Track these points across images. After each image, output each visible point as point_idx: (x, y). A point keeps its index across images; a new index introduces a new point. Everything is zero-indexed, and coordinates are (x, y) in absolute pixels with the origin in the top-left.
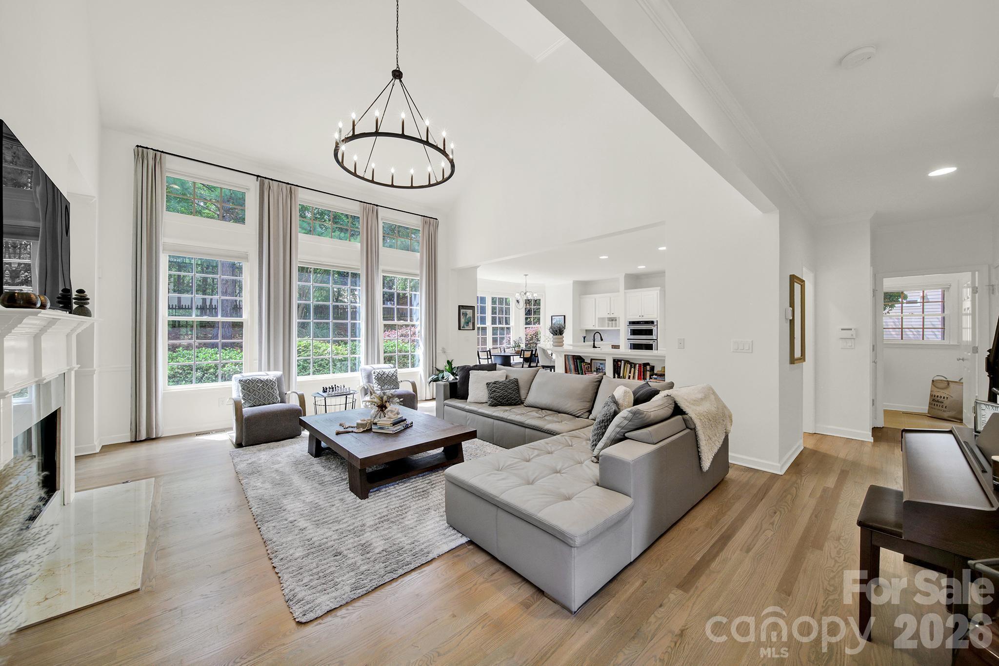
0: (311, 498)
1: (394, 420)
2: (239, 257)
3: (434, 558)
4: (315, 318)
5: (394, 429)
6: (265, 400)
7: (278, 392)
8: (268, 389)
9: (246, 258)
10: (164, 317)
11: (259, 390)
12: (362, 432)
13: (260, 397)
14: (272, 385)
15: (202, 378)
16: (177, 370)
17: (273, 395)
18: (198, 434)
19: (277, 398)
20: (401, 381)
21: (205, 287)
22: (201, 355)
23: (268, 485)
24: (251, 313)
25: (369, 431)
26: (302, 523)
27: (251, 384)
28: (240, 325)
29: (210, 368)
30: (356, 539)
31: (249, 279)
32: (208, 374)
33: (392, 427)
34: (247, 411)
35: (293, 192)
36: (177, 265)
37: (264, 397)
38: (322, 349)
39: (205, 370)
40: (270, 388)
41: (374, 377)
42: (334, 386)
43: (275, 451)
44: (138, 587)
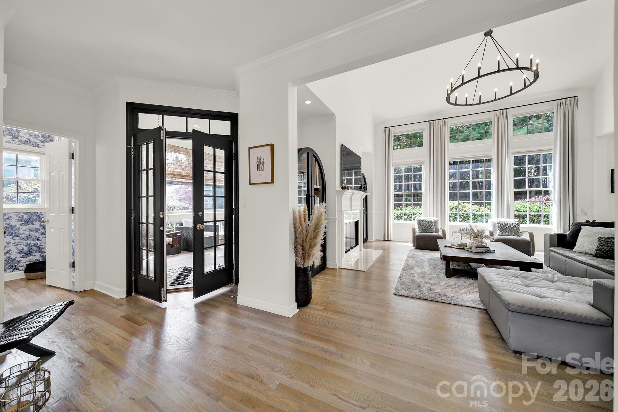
0: (426, 270)
1: (477, 246)
2: (420, 163)
3: (459, 305)
4: (460, 189)
5: (476, 250)
6: (427, 230)
7: (434, 228)
8: (429, 225)
9: (423, 163)
10: (392, 192)
11: (425, 225)
12: (458, 248)
13: (425, 229)
14: (431, 223)
15: (407, 219)
16: (399, 215)
17: (431, 229)
18: (404, 242)
19: (433, 231)
20: (523, 232)
21: (408, 178)
22: (408, 209)
23: (414, 262)
24: (426, 189)
25: (463, 249)
26: (416, 275)
27: (421, 222)
28: (421, 195)
29: (410, 214)
30: (431, 286)
31: (425, 173)
32: (409, 217)
33: (475, 249)
34: (418, 233)
35: (446, 122)
36: (397, 171)
37: (427, 229)
38: (467, 208)
39: (408, 215)
40: (430, 225)
41: (497, 226)
42: (466, 228)
43: (426, 253)
44: (365, 271)
